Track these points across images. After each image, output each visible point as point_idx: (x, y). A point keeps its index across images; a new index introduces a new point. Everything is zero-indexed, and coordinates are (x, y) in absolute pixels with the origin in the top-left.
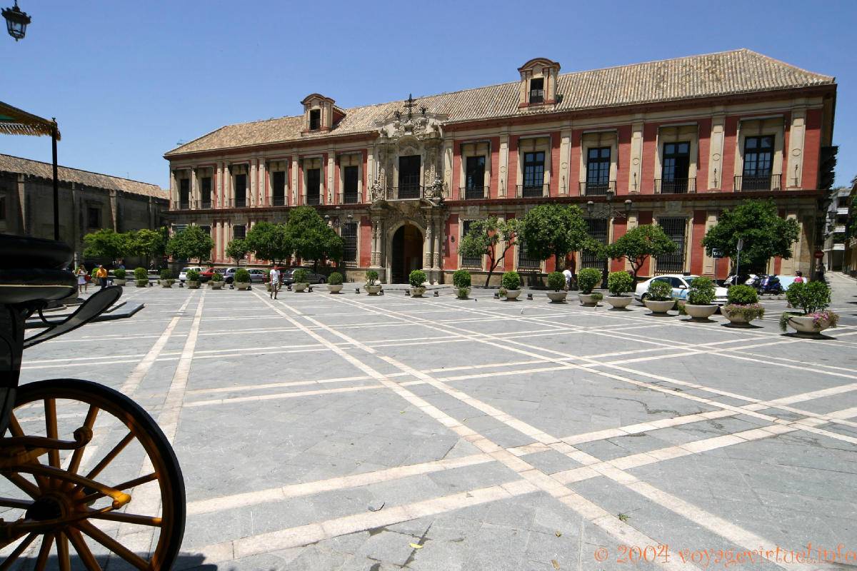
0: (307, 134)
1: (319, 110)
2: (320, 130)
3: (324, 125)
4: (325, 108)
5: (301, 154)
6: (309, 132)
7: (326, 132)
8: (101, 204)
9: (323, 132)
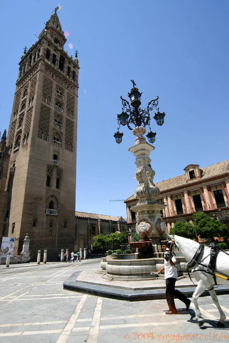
0: (190, 181)
1: (194, 170)
2: (196, 178)
3: (198, 176)
4: (196, 169)
5: (188, 190)
6: (190, 180)
7: (199, 178)
8: (95, 225)
9: (198, 179)
